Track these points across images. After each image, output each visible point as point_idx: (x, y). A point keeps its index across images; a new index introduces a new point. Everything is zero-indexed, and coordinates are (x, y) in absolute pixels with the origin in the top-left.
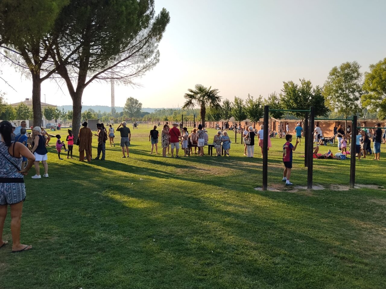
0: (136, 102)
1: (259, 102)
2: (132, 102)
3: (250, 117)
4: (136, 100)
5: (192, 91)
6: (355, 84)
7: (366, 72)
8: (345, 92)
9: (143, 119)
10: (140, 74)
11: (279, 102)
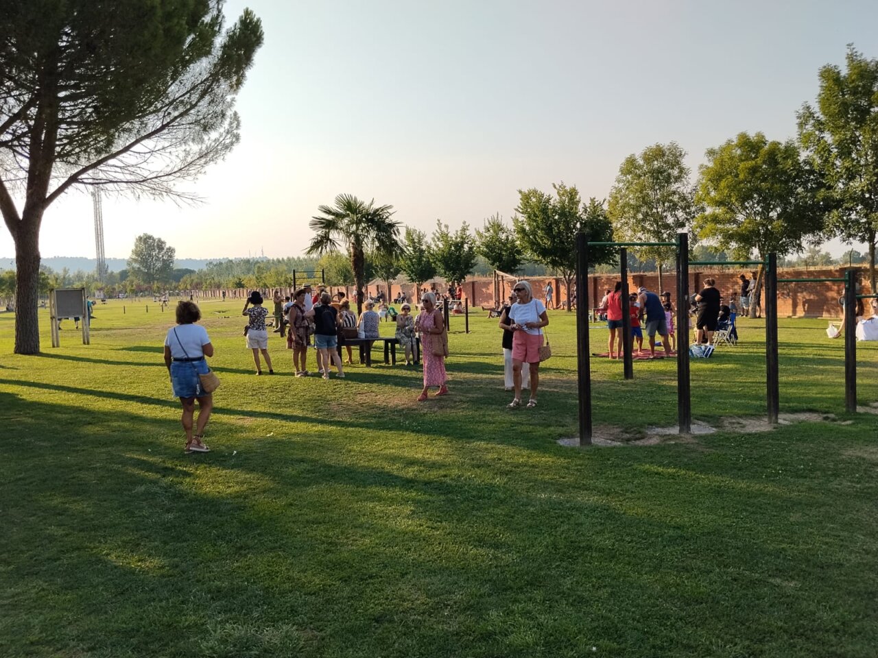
0: (160, 245)
1: (462, 238)
2: (150, 248)
3: (445, 273)
4: (159, 240)
5: (329, 212)
6: (674, 193)
7: (702, 165)
8: (655, 210)
9: (182, 286)
10: (193, 170)
11: (507, 237)
